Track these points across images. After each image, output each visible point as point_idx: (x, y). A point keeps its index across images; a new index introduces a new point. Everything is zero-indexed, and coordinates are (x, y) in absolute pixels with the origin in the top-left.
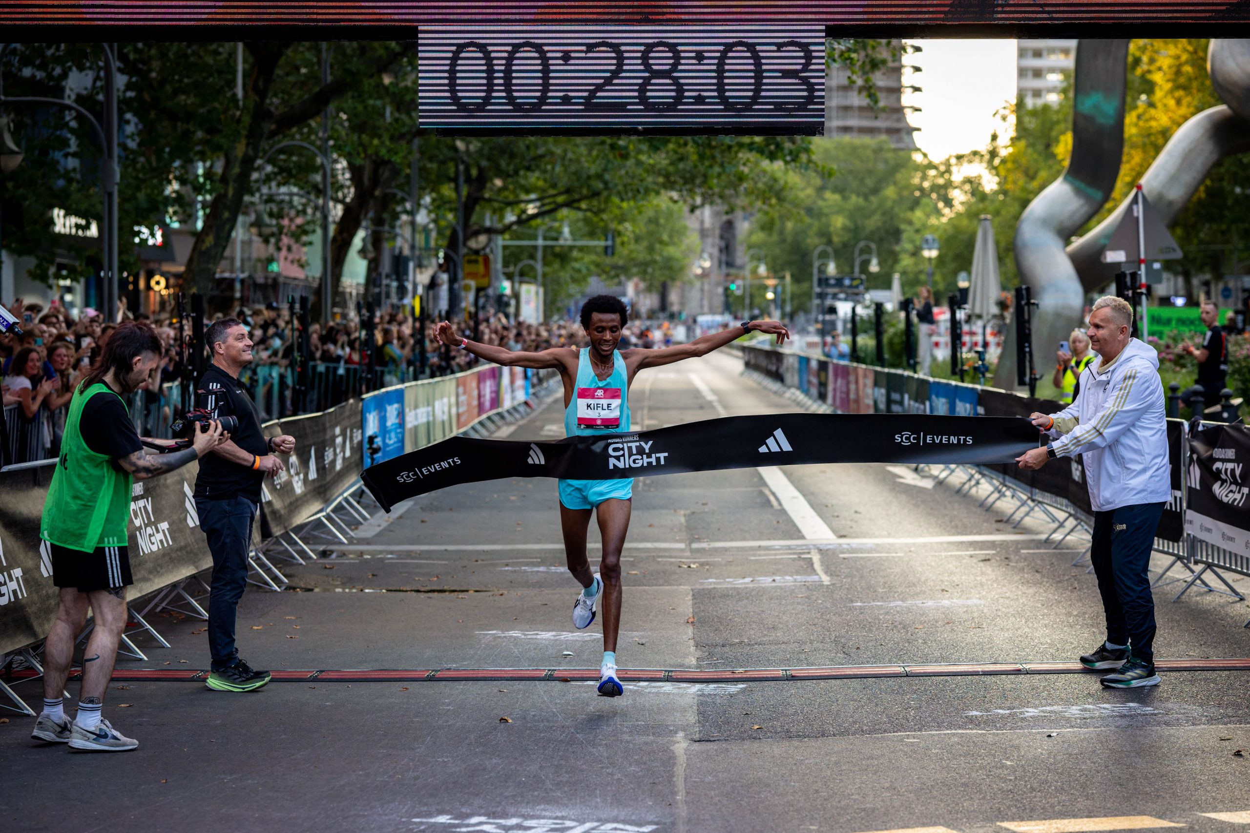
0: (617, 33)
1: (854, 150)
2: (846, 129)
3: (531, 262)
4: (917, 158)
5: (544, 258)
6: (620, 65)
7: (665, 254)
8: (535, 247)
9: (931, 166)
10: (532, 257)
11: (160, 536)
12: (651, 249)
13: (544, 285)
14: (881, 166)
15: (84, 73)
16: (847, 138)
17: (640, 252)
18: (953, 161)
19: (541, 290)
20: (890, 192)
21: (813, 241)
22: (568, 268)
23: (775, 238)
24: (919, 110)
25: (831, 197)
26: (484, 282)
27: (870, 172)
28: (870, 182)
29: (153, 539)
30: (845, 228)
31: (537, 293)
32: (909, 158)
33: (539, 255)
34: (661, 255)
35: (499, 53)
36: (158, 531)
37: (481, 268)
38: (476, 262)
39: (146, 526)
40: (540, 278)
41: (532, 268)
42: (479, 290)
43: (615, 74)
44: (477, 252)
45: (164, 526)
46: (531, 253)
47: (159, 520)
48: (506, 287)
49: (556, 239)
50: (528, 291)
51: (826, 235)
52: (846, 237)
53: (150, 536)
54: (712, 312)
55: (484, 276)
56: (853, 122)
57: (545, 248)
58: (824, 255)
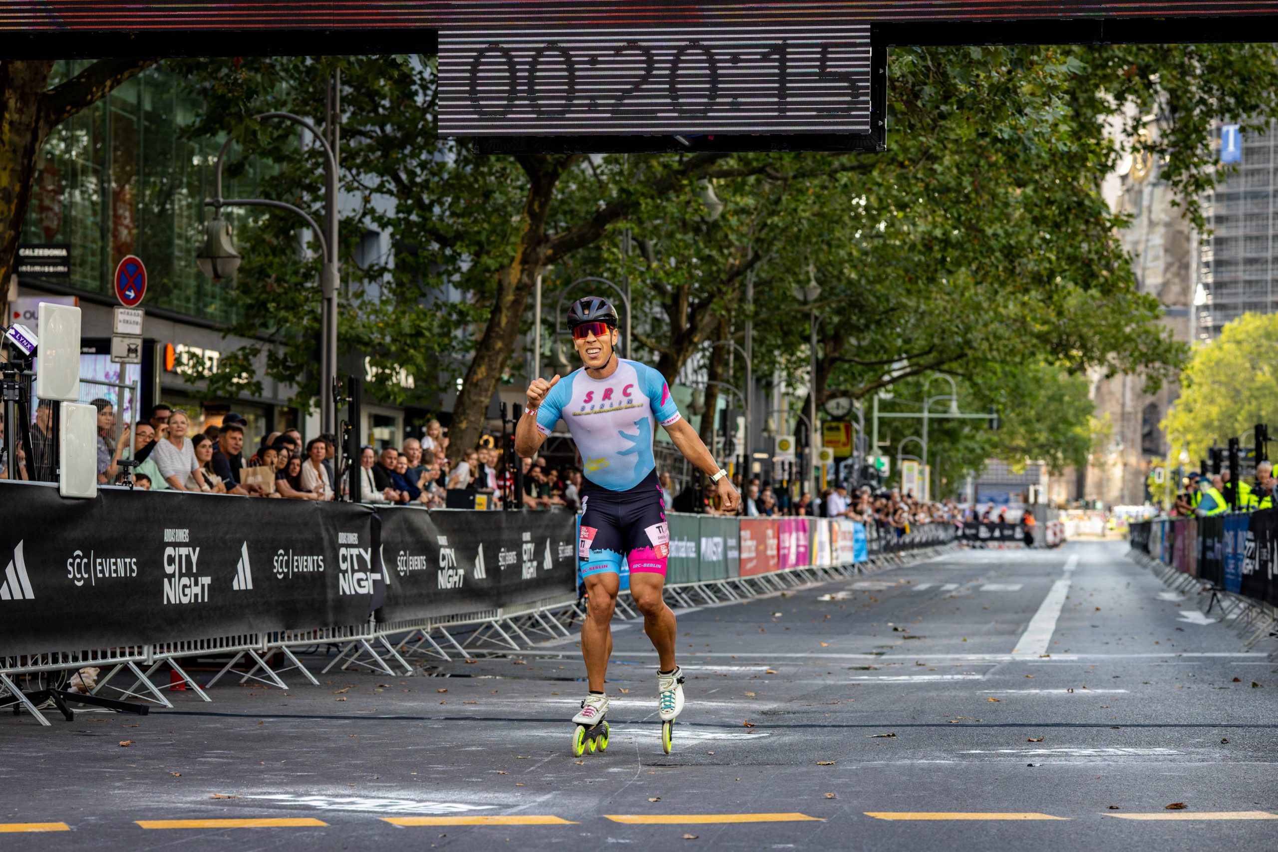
0: (648, 36)
3: (915, 438)
5: (930, 433)
6: (649, 69)
7: (1070, 434)
8: (920, 421)
10: (917, 432)
11: (197, 590)
12: (1054, 430)
13: (932, 462)
15: (351, 194)
19: (927, 469)
22: (960, 446)
26: (845, 451)
29: (187, 591)
31: (921, 473)
33: (925, 430)
34: (1064, 435)
35: (522, 58)
36: (196, 584)
37: (842, 437)
38: (838, 429)
39: (181, 575)
40: (925, 455)
41: (917, 446)
42: (838, 460)
43: (645, 79)
44: (839, 419)
45: (206, 580)
46: (916, 428)
47: (201, 573)
48: (884, 465)
49: (945, 412)
50: (910, 470)
53: (185, 586)
55: (845, 445)
57: (931, 420)
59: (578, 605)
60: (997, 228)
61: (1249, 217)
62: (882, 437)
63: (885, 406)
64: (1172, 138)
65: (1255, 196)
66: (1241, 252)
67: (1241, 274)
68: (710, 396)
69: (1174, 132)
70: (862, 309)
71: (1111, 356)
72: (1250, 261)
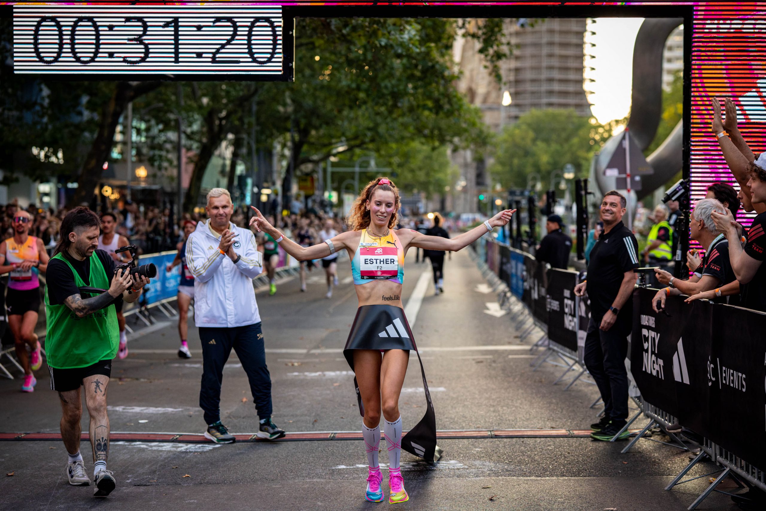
1: (554, 117)
2: (550, 105)
3: (351, 181)
4: (593, 122)
5: (359, 178)
7: (436, 177)
8: (354, 173)
9: (600, 126)
10: (353, 178)
12: (428, 174)
14: (570, 127)
16: (551, 110)
17: (421, 176)
18: (613, 124)
20: (575, 140)
21: (529, 170)
23: (507, 168)
24: (593, 93)
25: (541, 145)
27: (564, 129)
28: (564, 135)
30: (549, 163)
32: (587, 122)
33: (357, 177)
34: (434, 178)
37: (308, 184)
38: (307, 180)
41: (353, 185)
42: (307, 197)
44: (307, 174)
46: (352, 175)
48: (334, 197)
49: (368, 167)
50: (349, 200)
51: (537, 168)
52: (549, 168)
54: (471, 211)
55: (310, 188)
56: (555, 100)
57: (361, 173)
58: (534, 179)
59: (141, 312)
60: (387, 83)
61: (533, 56)
62: (333, 181)
63: (334, 164)
64: (484, 30)
65: (536, 45)
66: (528, 75)
67: (529, 87)
68: (233, 166)
69: (485, 27)
70: (318, 117)
71: (456, 140)
72: (533, 81)
